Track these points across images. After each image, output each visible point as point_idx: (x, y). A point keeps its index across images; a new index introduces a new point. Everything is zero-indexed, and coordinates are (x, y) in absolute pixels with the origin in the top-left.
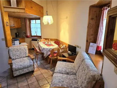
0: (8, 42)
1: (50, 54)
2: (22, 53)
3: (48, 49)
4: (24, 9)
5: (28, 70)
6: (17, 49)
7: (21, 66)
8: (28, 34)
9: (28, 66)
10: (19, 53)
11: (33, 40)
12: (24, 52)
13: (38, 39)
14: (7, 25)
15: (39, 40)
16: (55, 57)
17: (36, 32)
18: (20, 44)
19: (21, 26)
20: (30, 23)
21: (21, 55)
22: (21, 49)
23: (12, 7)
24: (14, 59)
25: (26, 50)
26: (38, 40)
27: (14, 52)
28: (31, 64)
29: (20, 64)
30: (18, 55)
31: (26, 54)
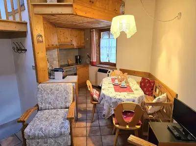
0: (40, 74)
1: (114, 115)
2: (59, 99)
3: (113, 100)
4: (71, 6)
5: (56, 142)
6: (52, 90)
7: (40, 132)
8: (94, 60)
9: (55, 134)
10: (53, 97)
11: (100, 70)
12: (64, 98)
13: (109, 70)
14: (39, 42)
15: (111, 71)
16: (127, 127)
17: (108, 56)
18: (64, 78)
19: (83, 45)
20: (100, 37)
21: (57, 102)
22: (57, 90)
23: (48, 3)
24: (41, 108)
25: (67, 93)
26: (109, 72)
27: (44, 95)
28: (63, 130)
29: (42, 126)
30: (51, 101)
31: (66, 102)
